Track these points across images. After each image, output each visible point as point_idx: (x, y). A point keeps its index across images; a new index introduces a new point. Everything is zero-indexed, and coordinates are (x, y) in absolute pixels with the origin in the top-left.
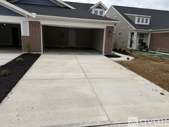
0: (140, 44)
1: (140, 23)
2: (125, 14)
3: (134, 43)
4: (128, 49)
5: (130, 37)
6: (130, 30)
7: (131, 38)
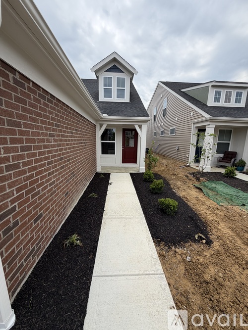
0: (222, 155)
1: (222, 103)
2: (183, 90)
3: (208, 157)
4: (189, 166)
5: (193, 140)
6: (195, 121)
7: (197, 143)
